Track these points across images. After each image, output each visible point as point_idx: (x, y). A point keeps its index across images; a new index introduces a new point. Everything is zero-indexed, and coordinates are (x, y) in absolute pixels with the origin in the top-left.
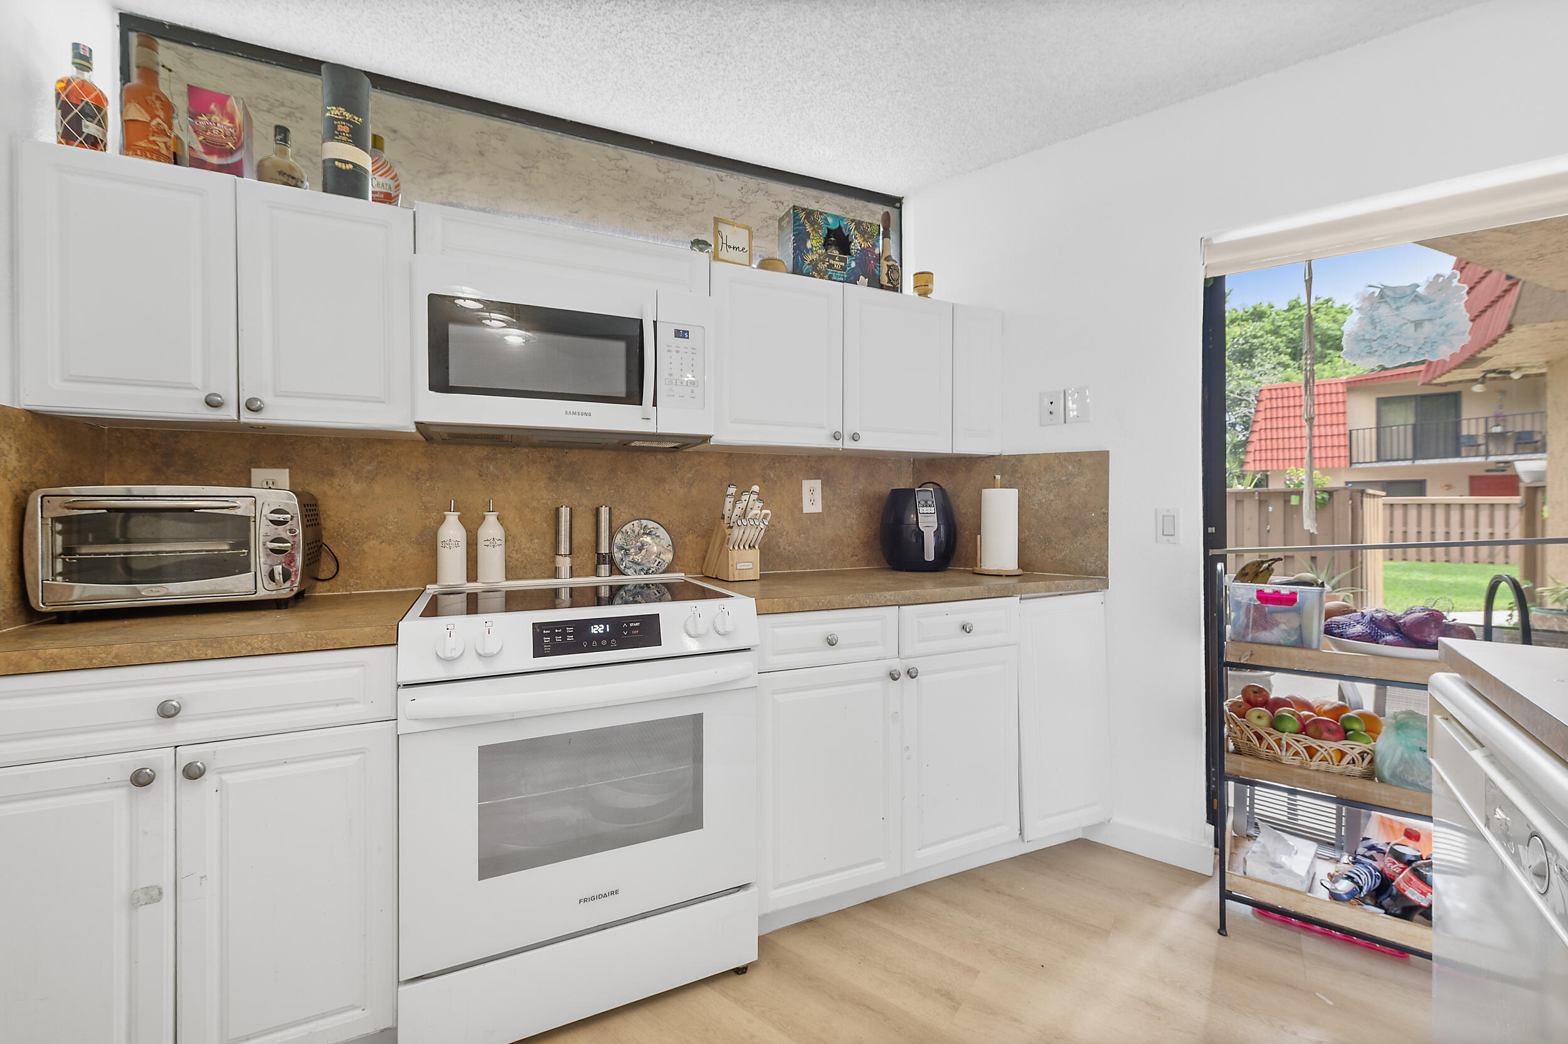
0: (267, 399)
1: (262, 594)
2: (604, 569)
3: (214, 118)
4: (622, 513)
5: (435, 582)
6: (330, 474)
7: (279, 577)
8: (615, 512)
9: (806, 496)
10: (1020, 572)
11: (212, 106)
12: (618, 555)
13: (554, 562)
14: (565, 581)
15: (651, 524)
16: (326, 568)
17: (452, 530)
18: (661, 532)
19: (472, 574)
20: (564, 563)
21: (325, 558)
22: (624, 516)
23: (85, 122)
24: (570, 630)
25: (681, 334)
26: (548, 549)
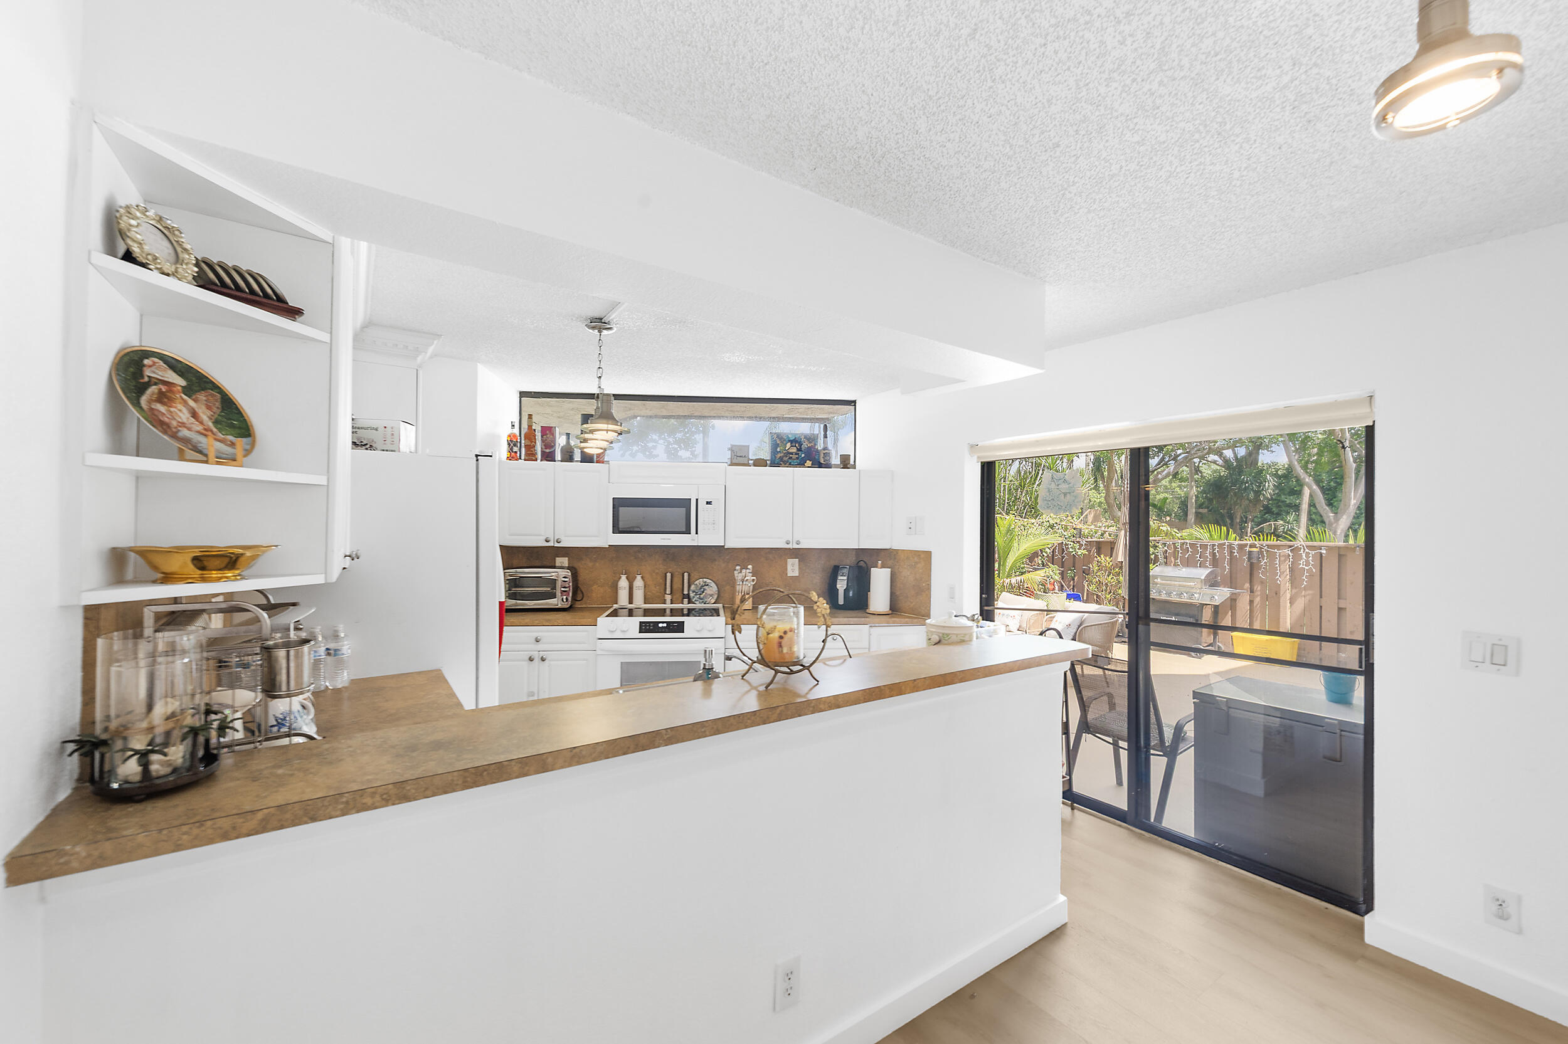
0: (563, 538)
1: (559, 606)
2: (686, 600)
3: (548, 436)
4: (695, 575)
5: (617, 604)
6: (582, 559)
7: (565, 600)
8: (692, 575)
9: (789, 568)
10: (890, 612)
11: (547, 432)
12: (692, 595)
13: (664, 597)
14: (668, 606)
15: (708, 581)
16: (579, 597)
17: (623, 583)
18: (713, 584)
19: (631, 602)
20: (668, 598)
21: (579, 592)
22: (696, 577)
23: (514, 448)
24: (652, 625)
25: (708, 503)
26: (662, 591)
